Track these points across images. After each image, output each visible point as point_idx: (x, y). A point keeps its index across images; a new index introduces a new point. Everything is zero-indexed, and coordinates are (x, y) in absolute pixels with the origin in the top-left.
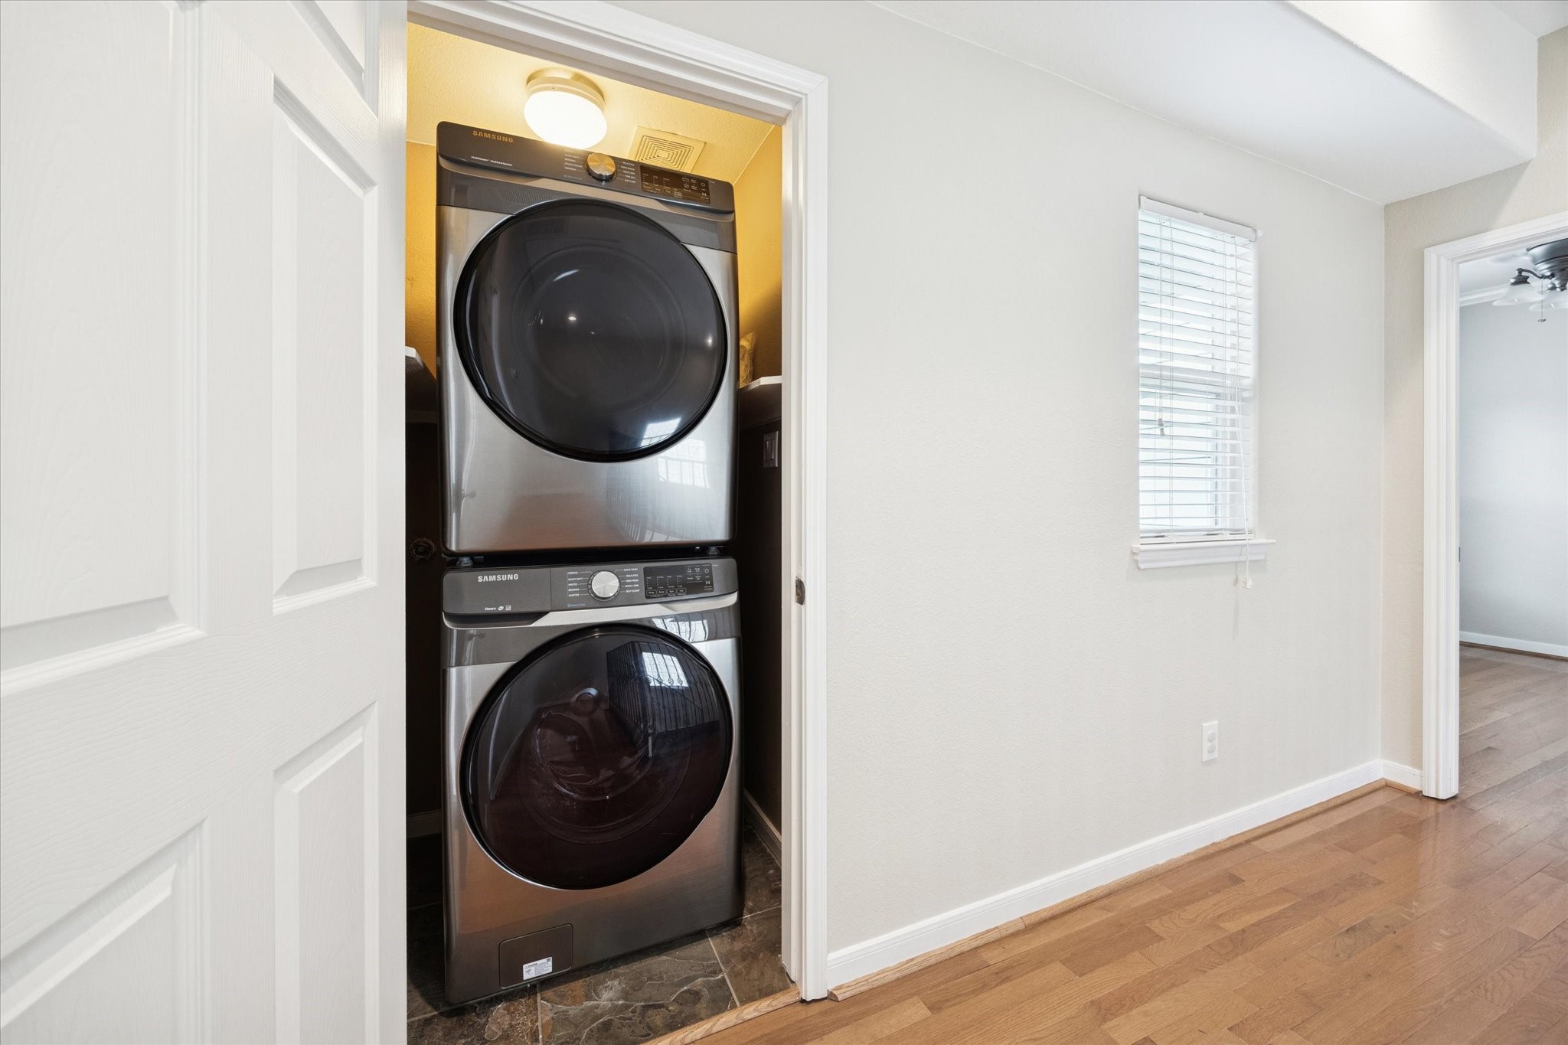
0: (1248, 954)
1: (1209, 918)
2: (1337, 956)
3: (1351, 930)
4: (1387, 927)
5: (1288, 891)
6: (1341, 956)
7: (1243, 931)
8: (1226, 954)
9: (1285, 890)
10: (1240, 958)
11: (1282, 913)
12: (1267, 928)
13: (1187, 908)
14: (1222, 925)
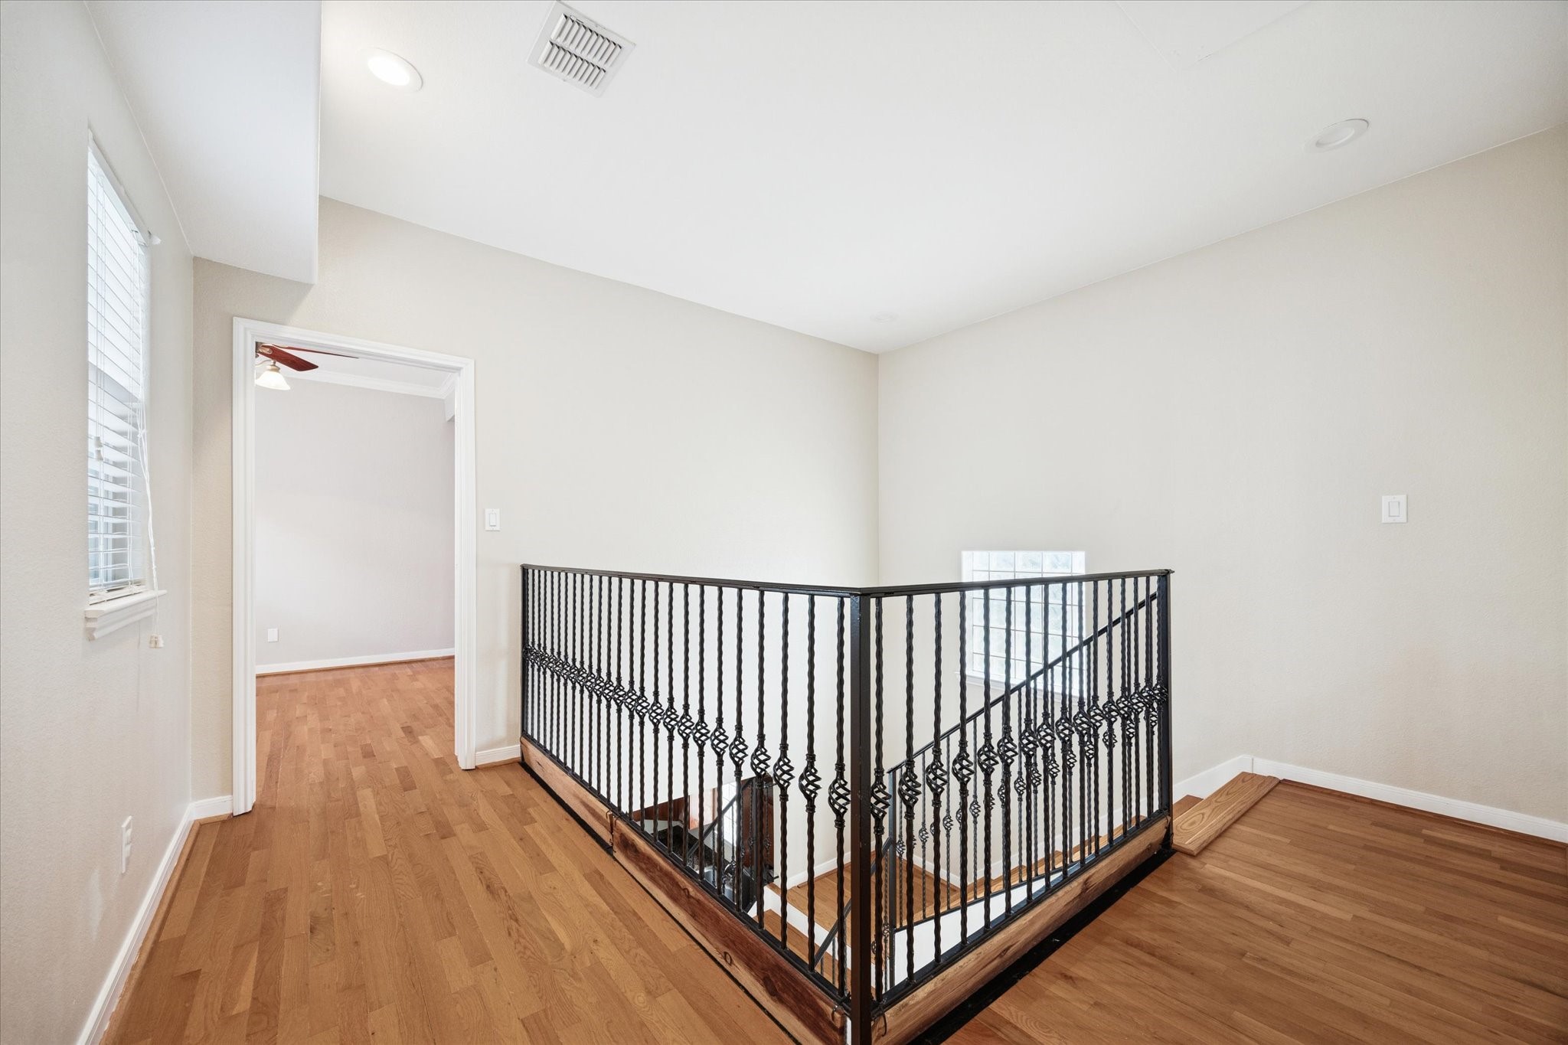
0: (282, 1007)
1: (216, 1019)
2: (328, 950)
3: (312, 930)
4: (326, 909)
5: (242, 946)
6: (330, 948)
7: (254, 999)
8: (268, 1023)
9: (238, 947)
10: (281, 1017)
11: (260, 960)
12: (266, 981)
13: (187, 1033)
14: (234, 1013)
